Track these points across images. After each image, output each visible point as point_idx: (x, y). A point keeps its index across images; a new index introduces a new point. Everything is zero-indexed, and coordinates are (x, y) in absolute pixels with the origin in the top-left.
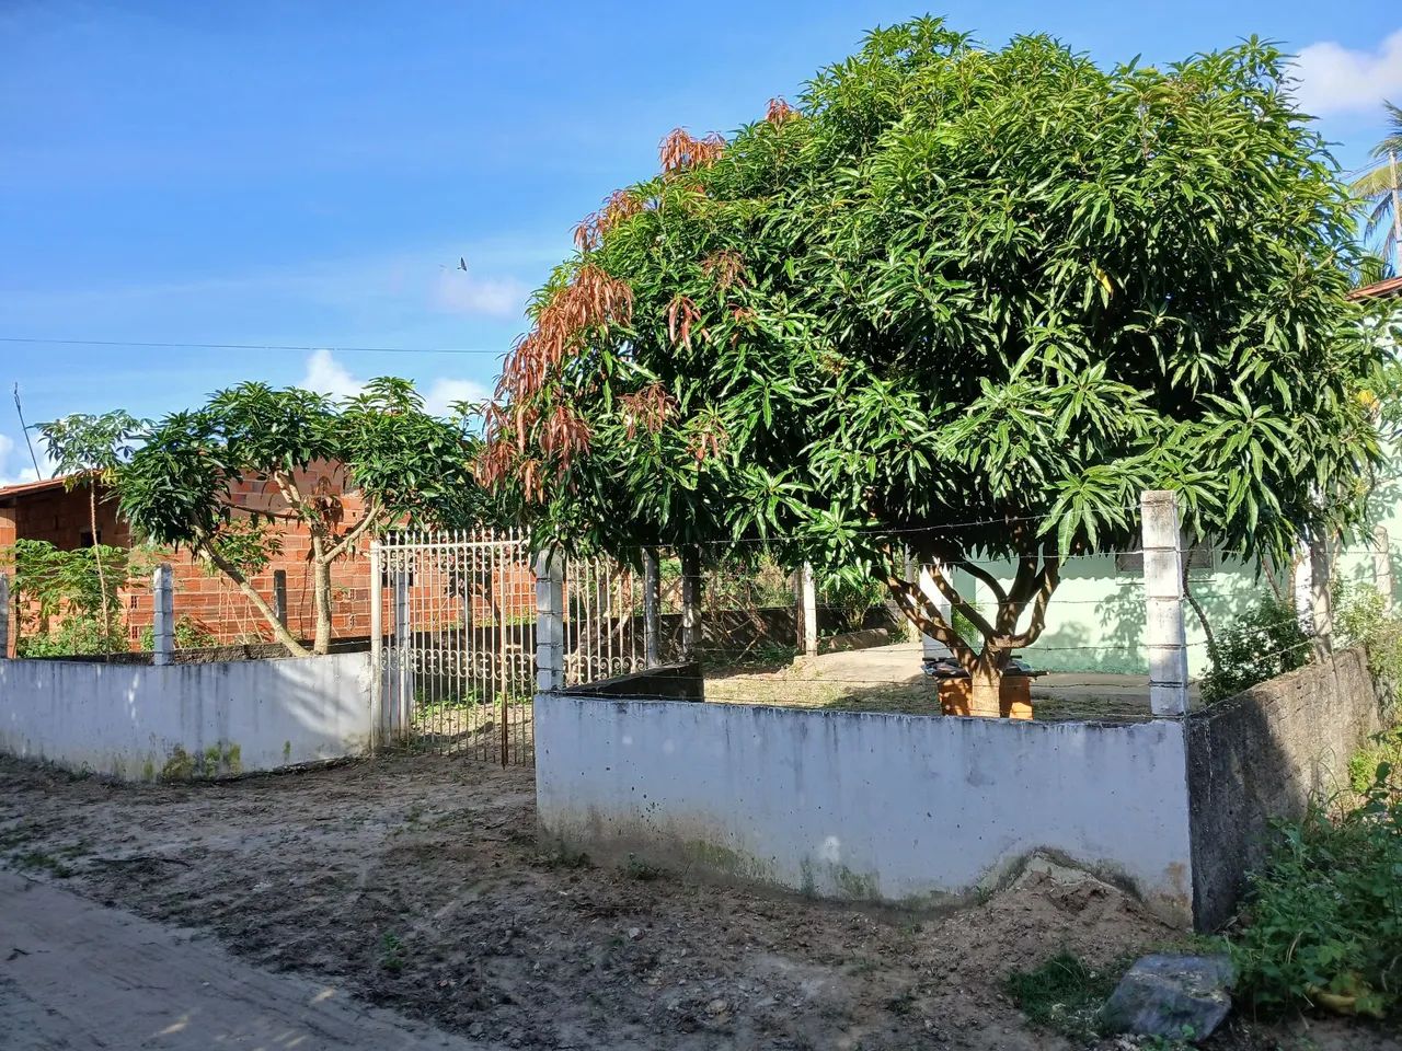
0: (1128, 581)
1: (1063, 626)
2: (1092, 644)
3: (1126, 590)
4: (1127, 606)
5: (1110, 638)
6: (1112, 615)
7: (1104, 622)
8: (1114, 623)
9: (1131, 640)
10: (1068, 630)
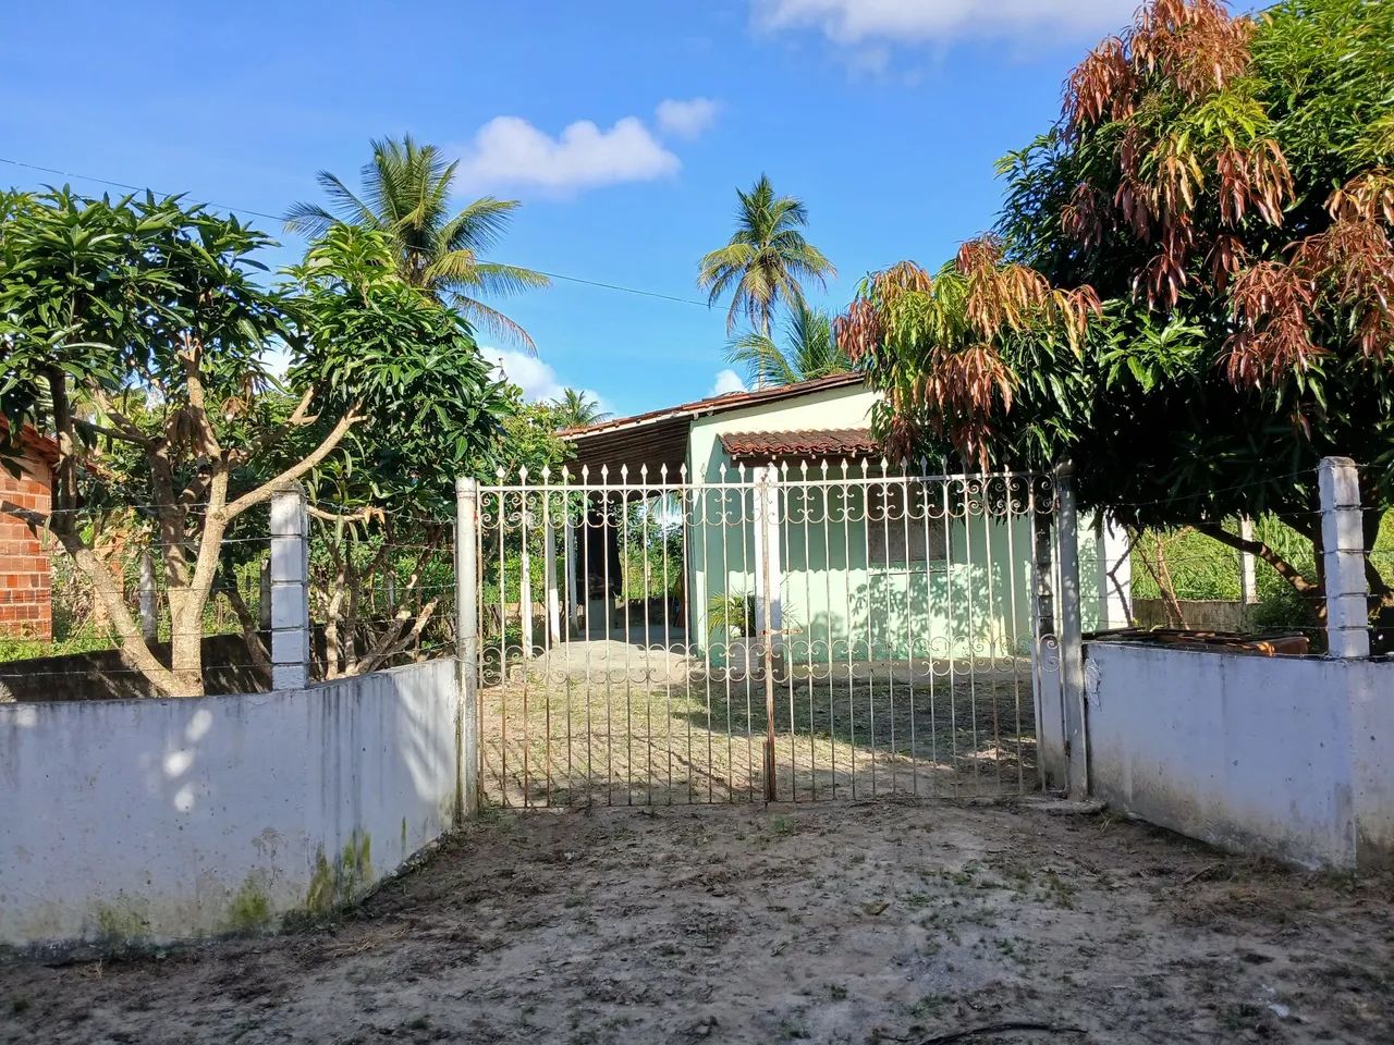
0: (878, 571)
1: (817, 617)
2: (845, 633)
3: (876, 580)
4: (877, 595)
5: (862, 626)
6: (864, 604)
7: (856, 610)
8: (864, 613)
9: (881, 628)
10: (821, 620)
